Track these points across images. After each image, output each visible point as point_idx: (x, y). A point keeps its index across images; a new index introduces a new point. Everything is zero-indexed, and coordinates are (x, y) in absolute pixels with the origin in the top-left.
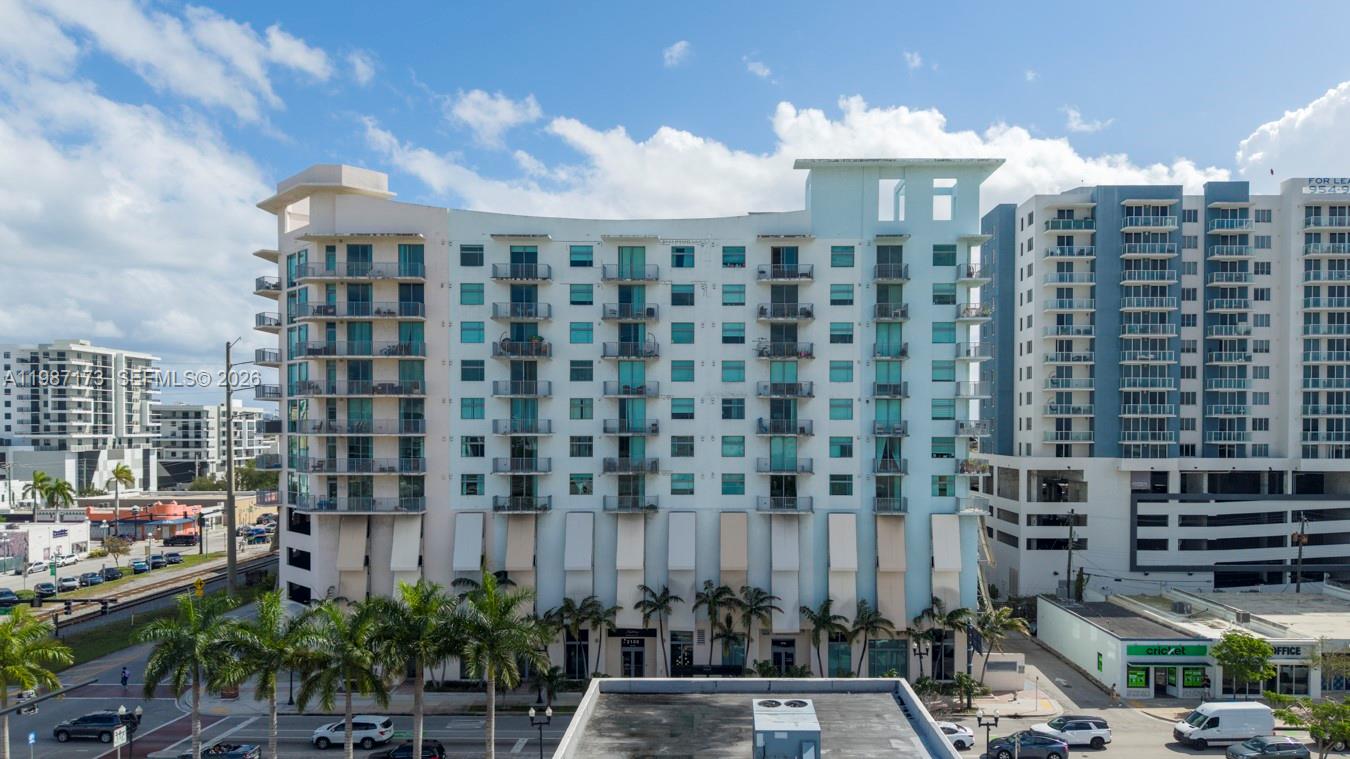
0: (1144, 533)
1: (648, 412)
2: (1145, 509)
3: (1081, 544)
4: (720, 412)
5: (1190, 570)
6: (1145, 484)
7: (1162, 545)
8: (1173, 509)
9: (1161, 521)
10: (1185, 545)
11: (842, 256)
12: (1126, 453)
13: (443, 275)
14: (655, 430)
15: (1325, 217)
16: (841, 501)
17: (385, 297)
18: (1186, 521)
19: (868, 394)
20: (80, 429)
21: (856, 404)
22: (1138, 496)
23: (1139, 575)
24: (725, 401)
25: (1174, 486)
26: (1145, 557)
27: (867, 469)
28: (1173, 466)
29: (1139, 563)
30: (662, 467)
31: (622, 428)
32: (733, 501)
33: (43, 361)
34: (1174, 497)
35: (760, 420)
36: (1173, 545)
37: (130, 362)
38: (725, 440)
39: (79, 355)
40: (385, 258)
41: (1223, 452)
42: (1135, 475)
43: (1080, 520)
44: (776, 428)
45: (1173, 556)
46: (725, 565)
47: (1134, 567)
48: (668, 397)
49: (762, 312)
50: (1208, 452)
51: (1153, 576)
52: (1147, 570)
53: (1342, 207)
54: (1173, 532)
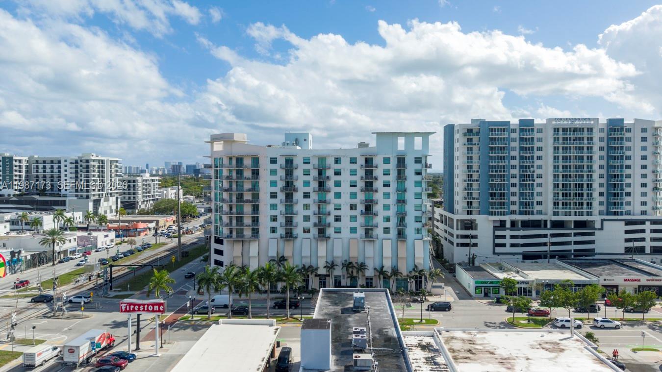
0: (498, 241)
1: (327, 208)
2: (498, 233)
3: (475, 245)
4: (349, 208)
5: (514, 254)
6: (498, 225)
7: (504, 245)
8: (508, 233)
9: (504, 237)
10: (513, 245)
11: (387, 161)
12: (492, 214)
13: (265, 167)
14: (329, 214)
15: (561, 132)
16: (387, 236)
17: (248, 173)
18: (512, 237)
19: (395, 202)
21: (391, 206)
22: (495, 228)
23: (496, 256)
24: (351, 205)
25: (508, 225)
26: (498, 250)
27: (395, 226)
28: (508, 218)
29: (496, 252)
30: (331, 225)
31: (319, 214)
32: (353, 235)
33: (80, 163)
34: (508, 229)
35: (362, 211)
36: (508, 245)
37: (111, 161)
38: (351, 217)
40: (247, 162)
41: (526, 213)
42: (494, 221)
43: (475, 237)
44: (366, 213)
45: (508, 249)
46: (351, 255)
47: (494, 253)
48: (333, 203)
49: (362, 178)
50: (521, 213)
51: (501, 256)
52: (499, 254)
53: (567, 129)
54: (508, 241)
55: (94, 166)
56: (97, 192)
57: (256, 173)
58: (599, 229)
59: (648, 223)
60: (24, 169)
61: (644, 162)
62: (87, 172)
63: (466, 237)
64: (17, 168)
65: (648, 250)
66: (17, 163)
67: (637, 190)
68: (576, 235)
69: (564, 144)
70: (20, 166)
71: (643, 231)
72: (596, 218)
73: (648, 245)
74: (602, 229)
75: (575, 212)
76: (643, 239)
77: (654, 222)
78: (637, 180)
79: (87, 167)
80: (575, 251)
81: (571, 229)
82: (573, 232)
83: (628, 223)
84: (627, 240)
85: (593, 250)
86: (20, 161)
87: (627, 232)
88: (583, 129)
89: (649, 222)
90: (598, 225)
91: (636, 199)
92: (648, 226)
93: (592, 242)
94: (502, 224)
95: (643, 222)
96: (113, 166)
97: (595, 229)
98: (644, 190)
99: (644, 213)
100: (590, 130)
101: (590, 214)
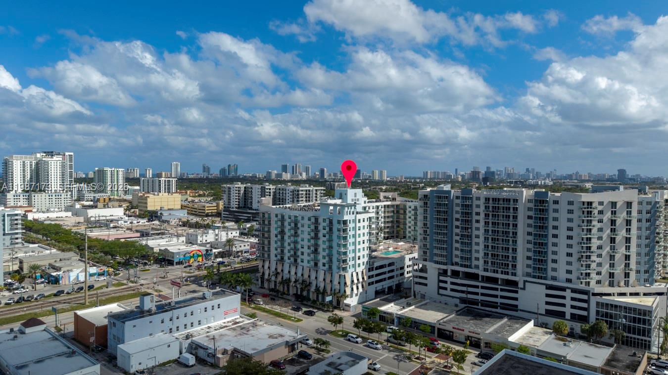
0: (442, 285)
2: (442, 278)
3: (426, 285)
5: (453, 297)
6: (441, 272)
7: (446, 289)
8: (449, 280)
9: (446, 282)
10: (452, 290)
11: (324, 220)
12: (439, 263)
13: (274, 219)
14: (298, 250)
15: (491, 201)
17: (266, 222)
18: (452, 283)
21: (326, 249)
22: (440, 274)
23: (439, 296)
25: (449, 273)
26: (442, 291)
27: (327, 262)
28: (450, 268)
29: (440, 293)
33: (295, 192)
34: (449, 276)
35: (313, 250)
37: (316, 190)
39: (302, 190)
40: (266, 216)
41: (466, 266)
42: (439, 269)
43: (426, 278)
44: (315, 252)
45: (448, 292)
47: (438, 294)
49: (313, 230)
50: (462, 266)
51: (444, 297)
52: (442, 295)
53: (496, 199)
54: (449, 286)
55: (302, 194)
57: (270, 224)
58: (521, 289)
59: (568, 291)
60: (272, 194)
61: (570, 233)
62: (298, 198)
63: (421, 277)
64: (268, 194)
65: (568, 316)
66: (268, 191)
67: (562, 258)
68: (502, 290)
69: (493, 211)
70: (270, 192)
71: (564, 297)
72: (519, 278)
73: (568, 311)
74: (524, 289)
75: (502, 271)
76: (564, 305)
77: (574, 291)
78: (563, 250)
79: (298, 195)
80: (501, 303)
81: (499, 285)
82: (499, 287)
83: (549, 287)
84: (547, 303)
85: (517, 306)
86: (270, 189)
87: (547, 295)
88: (510, 199)
89: (570, 290)
90: (521, 285)
91: (562, 267)
92: (568, 294)
93: (516, 299)
94: (444, 273)
95: (563, 289)
96: (318, 193)
97: (518, 288)
98: (569, 259)
99: (569, 281)
100: (516, 201)
101: (514, 274)
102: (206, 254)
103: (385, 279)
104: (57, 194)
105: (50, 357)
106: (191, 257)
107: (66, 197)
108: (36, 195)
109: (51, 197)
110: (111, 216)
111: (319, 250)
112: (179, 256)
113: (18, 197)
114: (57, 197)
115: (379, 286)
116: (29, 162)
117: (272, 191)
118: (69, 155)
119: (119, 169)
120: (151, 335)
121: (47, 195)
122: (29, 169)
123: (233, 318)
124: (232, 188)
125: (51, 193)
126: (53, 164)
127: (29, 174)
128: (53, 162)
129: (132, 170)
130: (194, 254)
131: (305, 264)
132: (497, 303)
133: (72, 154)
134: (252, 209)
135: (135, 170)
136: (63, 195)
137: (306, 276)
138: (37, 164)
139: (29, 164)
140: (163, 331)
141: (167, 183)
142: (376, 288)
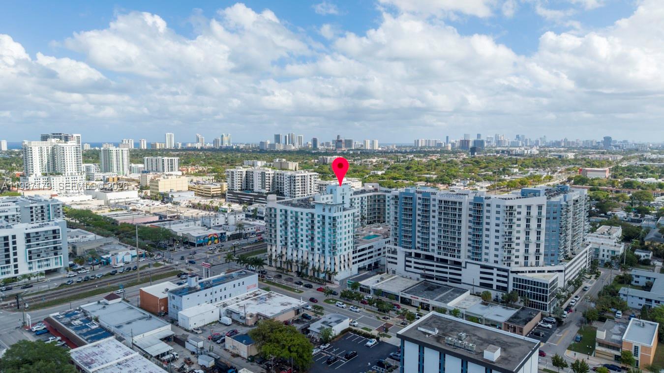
0: (407, 263)
2: (408, 259)
3: (396, 263)
4: (306, 237)
5: (416, 273)
6: (408, 254)
7: (410, 267)
8: (413, 260)
9: (411, 262)
10: (415, 268)
12: (406, 247)
13: (278, 213)
15: (443, 203)
16: (318, 252)
17: (273, 216)
18: (415, 263)
20: (298, 193)
22: (406, 256)
23: (406, 272)
24: (306, 235)
25: (413, 255)
26: (407, 269)
27: (321, 248)
28: (413, 251)
30: (300, 243)
31: (296, 237)
34: (413, 257)
35: (310, 239)
36: (413, 267)
37: (311, 176)
38: (306, 241)
39: (298, 176)
41: (425, 250)
42: (406, 252)
43: (396, 259)
44: (312, 240)
45: (412, 269)
47: (405, 270)
50: (422, 250)
51: (409, 273)
52: (408, 271)
53: (446, 201)
54: (413, 265)
56: (300, 195)
58: (464, 267)
59: (495, 270)
60: (271, 179)
61: (497, 228)
63: (392, 258)
64: (268, 178)
65: (495, 287)
66: (268, 176)
67: (492, 246)
68: (450, 268)
69: (444, 210)
70: (269, 177)
71: (492, 274)
72: (463, 260)
73: (495, 284)
74: (465, 268)
75: (450, 255)
76: (492, 280)
77: (499, 269)
78: (493, 240)
80: (450, 278)
81: (449, 265)
82: (449, 266)
83: (483, 267)
84: (481, 278)
85: (460, 280)
86: (269, 174)
87: (481, 273)
88: (456, 202)
89: (496, 269)
90: (463, 265)
91: (492, 252)
92: (495, 272)
93: (460, 275)
94: (410, 255)
95: (492, 268)
97: (462, 267)
98: (497, 246)
99: (496, 262)
100: (460, 203)
101: (459, 257)
102: (221, 237)
103: (366, 259)
104: (73, 177)
105: (135, 320)
106: (209, 240)
107: (81, 179)
108: (55, 178)
109: (68, 180)
110: (127, 198)
111: (315, 239)
112: (200, 240)
113: (39, 180)
114: (73, 179)
115: (361, 264)
116: (45, 147)
117: (271, 176)
118: (77, 137)
119: (124, 149)
120: (199, 304)
121: (65, 178)
122: (46, 153)
123: (254, 291)
124: (235, 172)
125: (68, 175)
126: (68, 149)
127: (46, 158)
128: (68, 147)
129: (127, 142)
130: (211, 238)
131: (304, 249)
132: (447, 278)
133: (79, 135)
134: (254, 192)
135: (130, 142)
136: (78, 177)
137: (305, 258)
138: (53, 149)
139: (45, 149)
140: (206, 302)
141: (169, 162)
142: (359, 266)
